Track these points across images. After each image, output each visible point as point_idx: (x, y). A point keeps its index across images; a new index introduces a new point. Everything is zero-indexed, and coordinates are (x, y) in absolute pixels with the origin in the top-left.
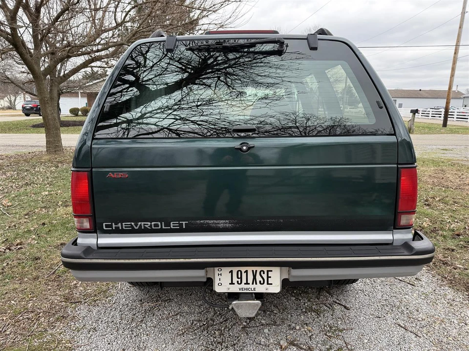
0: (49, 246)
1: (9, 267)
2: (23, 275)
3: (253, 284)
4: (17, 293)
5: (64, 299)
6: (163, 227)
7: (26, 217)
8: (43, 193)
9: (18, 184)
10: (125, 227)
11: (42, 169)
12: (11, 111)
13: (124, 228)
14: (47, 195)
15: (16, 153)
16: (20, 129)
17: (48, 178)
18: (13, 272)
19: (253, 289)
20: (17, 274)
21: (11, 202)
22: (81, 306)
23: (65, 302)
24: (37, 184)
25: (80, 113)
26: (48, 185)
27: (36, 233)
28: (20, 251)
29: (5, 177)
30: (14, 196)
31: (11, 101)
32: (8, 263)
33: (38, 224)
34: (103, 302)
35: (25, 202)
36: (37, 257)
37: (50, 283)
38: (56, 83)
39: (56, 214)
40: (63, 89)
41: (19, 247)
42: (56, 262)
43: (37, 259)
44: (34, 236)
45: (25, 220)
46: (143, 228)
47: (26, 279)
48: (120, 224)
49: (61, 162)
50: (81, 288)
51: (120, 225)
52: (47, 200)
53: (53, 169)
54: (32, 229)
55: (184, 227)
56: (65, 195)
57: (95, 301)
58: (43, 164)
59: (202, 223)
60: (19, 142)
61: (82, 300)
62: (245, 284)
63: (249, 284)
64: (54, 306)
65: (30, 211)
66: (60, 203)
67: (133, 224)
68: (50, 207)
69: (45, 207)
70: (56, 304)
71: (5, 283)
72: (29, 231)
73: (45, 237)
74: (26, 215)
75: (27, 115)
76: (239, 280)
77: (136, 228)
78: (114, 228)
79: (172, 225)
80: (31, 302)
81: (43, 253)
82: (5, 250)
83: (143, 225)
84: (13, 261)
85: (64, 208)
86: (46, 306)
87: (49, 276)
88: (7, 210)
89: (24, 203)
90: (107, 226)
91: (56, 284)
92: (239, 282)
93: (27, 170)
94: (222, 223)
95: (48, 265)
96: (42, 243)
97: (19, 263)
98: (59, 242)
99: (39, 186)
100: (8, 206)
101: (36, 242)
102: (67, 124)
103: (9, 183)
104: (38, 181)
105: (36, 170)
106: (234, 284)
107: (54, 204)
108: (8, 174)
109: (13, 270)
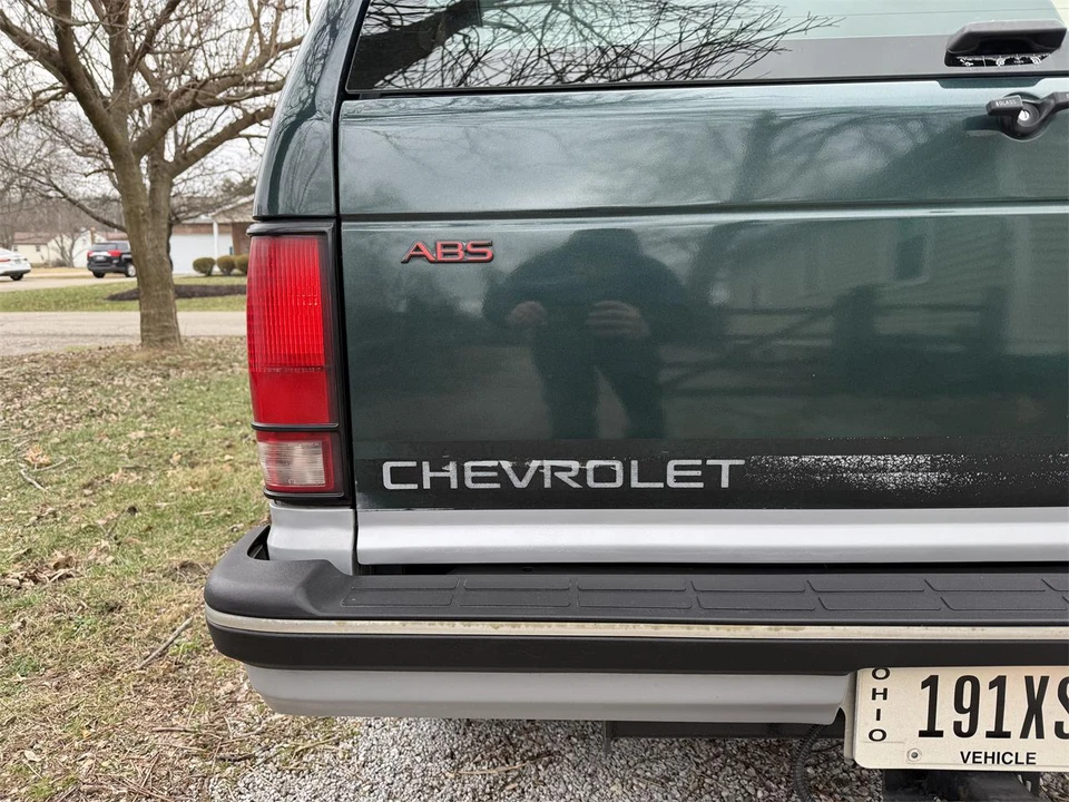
0: (149, 571)
1: (27, 633)
2: (67, 660)
3: (1024, 734)
4: (45, 721)
5: (198, 745)
6: (635, 483)
7: (87, 492)
8: (132, 435)
9: (70, 415)
10: (475, 480)
11: (129, 381)
12: (63, 269)
13: (469, 484)
14: (141, 440)
15: (70, 349)
16: (83, 304)
17: (143, 400)
18: (37, 649)
19: (1022, 759)
20: (51, 657)
21: (49, 454)
22: (255, 773)
23: (203, 757)
24: (116, 414)
25: (216, 269)
26: (144, 417)
27: (110, 534)
28: (63, 585)
29: (40, 398)
30: (57, 440)
31: (62, 249)
32: (24, 623)
33: (116, 510)
34: (327, 757)
35: (85, 455)
36: (112, 604)
37: (151, 688)
38: (165, 175)
39: (167, 485)
40: (180, 212)
41: (61, 572)
42: (167, 618)
43: (112, 610)
44: (104, 543)
45: (84, 501)
46: (547, 483)
47: (77, 674)
48: (452, 467)
49: (176, 366)
50: (250, 707)
51: (451, 470)
52: (141, 450)
53: (157, 381)
54: (101, 522)
55: (725, 483)
56: (187, 439)
57: (300, 755)
58: (132, 370)
59: (806, 469)
60: (76, 328)
61: (256, 751)
62: (989, 735)
63: (1007, 735)
64: (164, 773)
65: (97, 478)
66: (176, 458)
67: (506, 465)
68: (149, 468)
69: (136, 469)
70: (171, 764)
71: (10, 685)
72: (92, 530)
73: (137, 547)
74: (85, 487)
75: (99, 275)
76: (965, 719)
77: (518, 484)
78: (427, 485)
79: (671, 473)
80: (89, 754)
81: (130, 592)
82: (22, 581)
83: (547, 473)
84: (41, 614)
85: (188, 469)
86: (139, 769)
87: (147, 665)
88: (37, 474)
89: (81, 458)
90: (397, 475)
91: (170, 691)
92: (965, 729)
93: (93, 384)
94: (896, 469)
95: (146, 627)
96: (128, 562)
97: (59, 622)
98: (176, 560)
99: (121, 417)
100: (40, 466)
101: (111, 558)
102: (187, 293)
103: (47, 412)
104: (119, 407)
105: (115, 383)
106: (940, 734)
107: (161, 460)
108: (47, 392)
109: (37, 644)
